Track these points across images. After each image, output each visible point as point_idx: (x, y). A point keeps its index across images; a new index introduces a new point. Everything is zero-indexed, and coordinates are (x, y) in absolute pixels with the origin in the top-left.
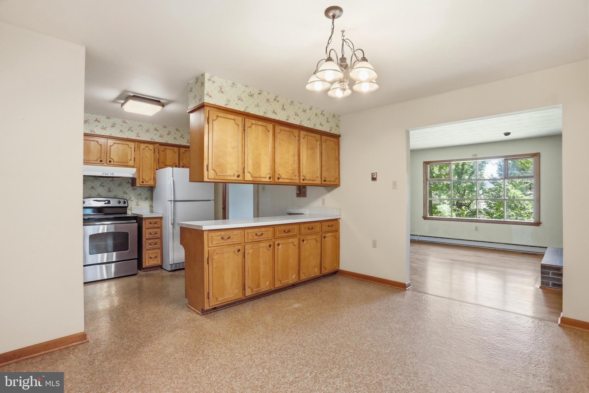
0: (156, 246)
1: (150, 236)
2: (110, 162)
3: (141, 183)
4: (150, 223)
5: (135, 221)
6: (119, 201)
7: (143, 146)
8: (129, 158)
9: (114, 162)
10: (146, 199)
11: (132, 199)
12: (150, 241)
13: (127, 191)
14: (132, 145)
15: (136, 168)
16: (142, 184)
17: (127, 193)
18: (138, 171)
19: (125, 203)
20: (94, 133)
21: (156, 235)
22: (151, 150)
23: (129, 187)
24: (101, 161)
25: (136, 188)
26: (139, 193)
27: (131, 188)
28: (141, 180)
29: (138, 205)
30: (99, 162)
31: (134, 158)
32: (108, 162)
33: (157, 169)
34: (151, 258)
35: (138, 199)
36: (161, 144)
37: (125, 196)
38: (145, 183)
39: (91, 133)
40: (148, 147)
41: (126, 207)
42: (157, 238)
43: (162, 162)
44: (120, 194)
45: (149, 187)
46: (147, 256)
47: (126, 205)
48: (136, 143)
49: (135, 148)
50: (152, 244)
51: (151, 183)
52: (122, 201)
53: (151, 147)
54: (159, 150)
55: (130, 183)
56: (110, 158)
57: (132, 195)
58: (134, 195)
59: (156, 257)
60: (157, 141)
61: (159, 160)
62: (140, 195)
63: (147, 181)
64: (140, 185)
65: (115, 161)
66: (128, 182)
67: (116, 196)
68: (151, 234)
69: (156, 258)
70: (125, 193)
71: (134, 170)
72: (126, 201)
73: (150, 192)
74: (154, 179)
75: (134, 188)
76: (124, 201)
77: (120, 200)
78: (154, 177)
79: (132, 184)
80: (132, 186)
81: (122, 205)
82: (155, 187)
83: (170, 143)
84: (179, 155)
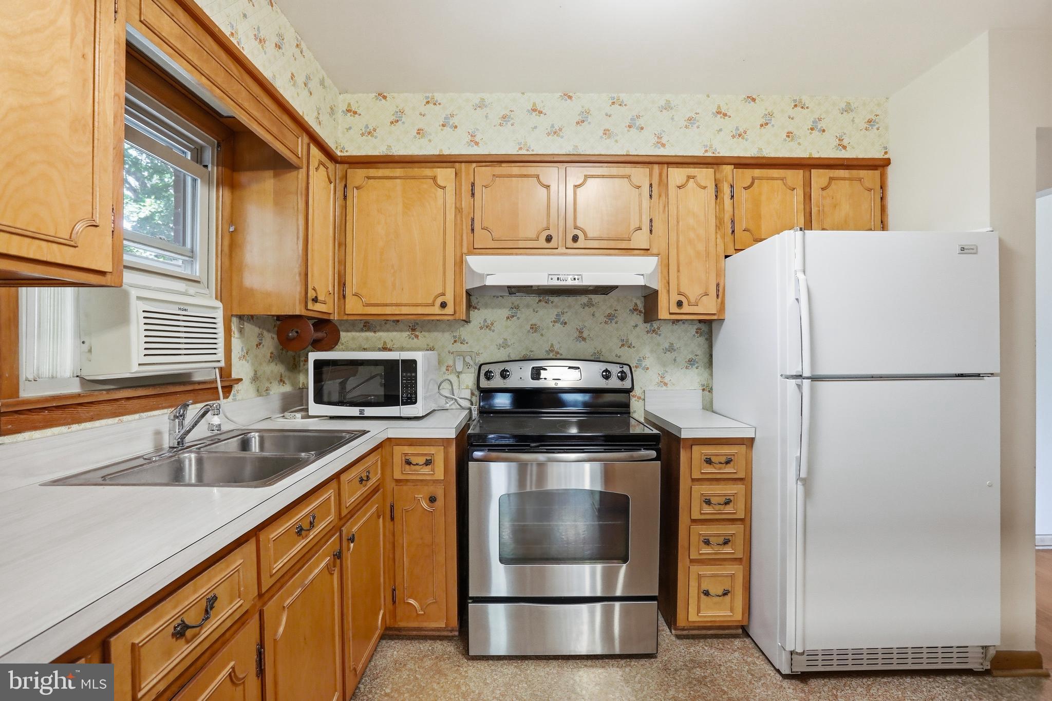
0: (728, 549)
1: (707, 509)
2: (575, 239)
3: (674, 309)
4: (709, 461)
5: (653, 454)
6: (606, 371)
7: (676, 175)
8: (634, 224)
9: (586, 238)
10: (691, 362)
11: (646, 363)
12: (705, 530)
13: (632, 339)
14: (640, 175)
15: (657, 255)
16: (678, 311)
17: (631, 344)
18: (665, 265)
19: (622, 378)
20: (528, 150)
21: (729, 509)
22: (705, 188)
23: (636, 326)
24: (549, 239)
25: (659, 328)
26: (667, 345)
27: (643, 326)
28: (675, 298)
29: (666, 384)
30: (542, 242)
31: (651, 221)
32: (570, 243)
33: (726, 257)
34: (707, 593)
35: (664, 365)
36: (741, 164)
37: (626, 355)
38: (686, 308)
39: (521, 152)
40: (694, 177)
41: (628, 391)
42: (733, 521)
43: (744, 227)
44: (612, 349)
45: (700, 321)
46: (693, 584)
47: (627, 384)
48: (656, 167)
49: (651, 185)
50: (712, 540)
51: (708, 307)
52: (615, 370)
53: (705, 175)
54: (732, 186)
55: (640, 312)
56: (576, 228)
57: (646, 351)
58: (652, 351)
59: (725, 594)
60: (724, 152)
61: (733, 222)
62: (671, 349)
63: (693, 300)
64: (671, 314)
65: (590, 235)
66: (636, 310)
67: (600, 353)
68: (708, 502)
69: (728, 598)
70: (625, 343)
71: (649, 264)
72: (626, 369)
73: (701, 340)
74: (718, 290)
75: (652, 326)
76: (622, 372)
77: (610, 367)
78: (718, 285)
79: (645, 314)
80: (645, 322)
81: (614, 383)
82: (721, 321)
83: (772, 155)
84: (808, 197)
